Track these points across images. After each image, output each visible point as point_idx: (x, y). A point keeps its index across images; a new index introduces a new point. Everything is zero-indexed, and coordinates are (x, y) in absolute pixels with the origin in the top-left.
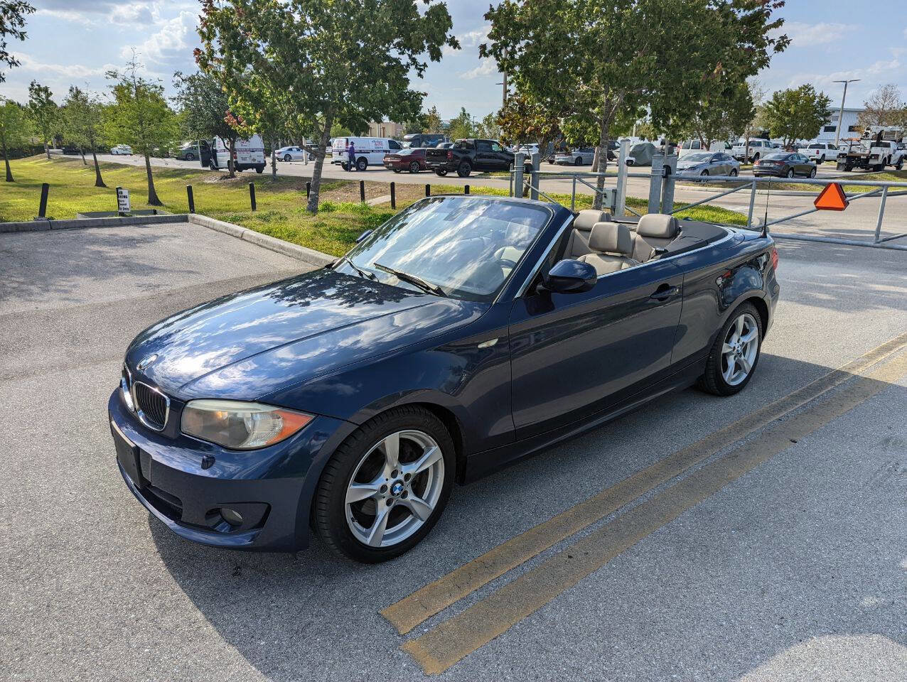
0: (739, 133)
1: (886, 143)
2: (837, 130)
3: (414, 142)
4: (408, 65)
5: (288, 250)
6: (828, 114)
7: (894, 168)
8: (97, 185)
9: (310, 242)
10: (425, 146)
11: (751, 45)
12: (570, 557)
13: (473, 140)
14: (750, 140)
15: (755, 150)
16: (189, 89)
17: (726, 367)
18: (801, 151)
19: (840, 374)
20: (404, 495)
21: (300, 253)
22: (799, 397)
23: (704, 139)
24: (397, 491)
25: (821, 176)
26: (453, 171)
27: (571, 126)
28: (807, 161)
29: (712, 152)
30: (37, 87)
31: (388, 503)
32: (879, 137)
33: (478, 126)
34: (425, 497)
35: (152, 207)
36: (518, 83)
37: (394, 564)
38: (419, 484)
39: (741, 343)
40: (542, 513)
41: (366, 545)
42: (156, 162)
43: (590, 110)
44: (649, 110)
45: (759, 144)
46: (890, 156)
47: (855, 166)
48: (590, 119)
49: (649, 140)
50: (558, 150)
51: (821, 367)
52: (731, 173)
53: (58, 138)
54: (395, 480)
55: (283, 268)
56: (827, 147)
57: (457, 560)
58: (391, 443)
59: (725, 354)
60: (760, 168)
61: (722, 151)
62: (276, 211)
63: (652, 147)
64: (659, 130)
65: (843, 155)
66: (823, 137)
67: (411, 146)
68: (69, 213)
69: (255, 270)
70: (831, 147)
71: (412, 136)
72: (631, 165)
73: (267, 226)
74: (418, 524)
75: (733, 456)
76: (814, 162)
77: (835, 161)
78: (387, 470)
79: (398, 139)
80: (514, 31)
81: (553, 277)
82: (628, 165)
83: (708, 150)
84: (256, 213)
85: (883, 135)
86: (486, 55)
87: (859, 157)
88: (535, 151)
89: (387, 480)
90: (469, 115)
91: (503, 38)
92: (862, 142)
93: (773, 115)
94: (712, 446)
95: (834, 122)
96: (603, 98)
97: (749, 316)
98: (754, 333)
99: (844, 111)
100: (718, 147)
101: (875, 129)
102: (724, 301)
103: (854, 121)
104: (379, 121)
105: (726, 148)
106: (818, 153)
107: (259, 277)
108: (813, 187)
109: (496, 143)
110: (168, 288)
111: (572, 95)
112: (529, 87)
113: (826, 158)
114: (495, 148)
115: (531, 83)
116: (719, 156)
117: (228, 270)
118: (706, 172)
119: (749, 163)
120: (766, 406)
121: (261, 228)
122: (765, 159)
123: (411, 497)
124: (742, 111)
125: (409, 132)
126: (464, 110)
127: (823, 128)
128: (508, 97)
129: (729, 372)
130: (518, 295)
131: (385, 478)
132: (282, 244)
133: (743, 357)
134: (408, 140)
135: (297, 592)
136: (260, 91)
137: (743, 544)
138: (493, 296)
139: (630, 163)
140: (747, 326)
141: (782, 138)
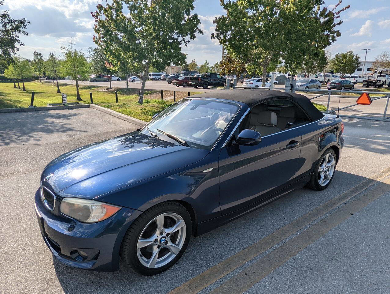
0: (321, 71)
1: (383, 76)
2: (362, 70)
3: (185, 74)
4: (181, 41)
5: (129, 120)
6: (359, 63)
7: (387, 86)
8: (58, 92)
9: (138, 116)
10: (190, 76)
11: (328, 33)
12: (246, 274)
13: (209, 73)
14: (326, 74)
15: (328, 78)
16: (94, 53)
17: (320, 178)
18: (347, 79)
19: (371, 181)
20: (167, 243)
21: (134, 121)
22: (353, 192)
23: (306, 73)
24: (163, 242)
25: (356, 90)
26: (201, 86)
27: (250, 67)
28: (350, 83)
29: (310, 79)
30: (36, 53)
31: (159, 247)
32: (381, 73)
33: (212, 68)
34: (177, 243)
35: (78, 101)
36: (228, 49)
37: (161, 275)
38: (174, 237)
39: (327, 166)
40: (233, 250)
41: (147, 268)
42: (80, 83)
43: (259, 61)
44: (284, 61)
45: (330, 76)
46: (385, 81)
47: (370, 85)
48: (258, 64)
49: (283, 73)
50: (245, 77)
51: (362, 177)
52: (318, 88)
53: (44, 73)
54: (162, 236)
55: (126, 127)
56: (358, 77)
57: (191, 274)
58: (160, 219)
59: (320, 172)
60: (330, 86)
61: (314, 79)
62: (125, 103)
63: (284, 76)
64: (287, 69)
65: (365, 81)
66: (357, 73)
67: (184, 76)
68: (45, 104)
69: (115, 128)
70: (360, 77)
71: (184, 72)
72: (276, 84)
73: (121, 110)
74: (174, 256)
75: (324, 221)
76: (353, 83)
77: (362, 83)
78: (158, 232)
79: (179, 73)
80: (226, 28)
81: (240, 138)
82: (275, 84)
83: (308, 78)
84: (118, 104)
85: (383, 72)
86: (214, 38)
87: (372, 81)
88: (235, 78)
89: (158, 236)
90: (208, 63)
91: (221, 31)
92: (374, 75)
93: (335, 64)
94: (314, 216)
95: (361, 67)
96: (264, 55)
97: (331, 154)
98: (333, 162)
99: (365, 62)
100: (312, 77)
101: (380, 70)
102: (321, 148)
103: (370, 66)
104: (169, 65)
105: (316, 77)
106: (354, 80)
107: (117, 131)
108: (353, 94)
109: (219, 74)
110: (78, 136)
111: (251, 54)
112: (232, 51)
113: (358, 82)
114: (218, 76)
115: (233, 49)
116: (313, 81)
117: (104, 129)
118: (307, 87)
119: (325, 84)
120: (338, 196)
121: (118, 110)
122: (332, 82)
123: (170, 244)
124: (323, 62)
125: (184, 70)
126: (206, 61)
127: (356, 69)
128: (224, 55)
129: (321, 180)
130: (223, 146)
131: (157, 235)
132: (127, 117)
133: (327, 173)
134: (183, 73)
135: (114, 289)
136: (119, 53)
137: (330, 269)
138: (212, 146)
139: (275, 83)
140: (330, 158)
141: (339, 73)
